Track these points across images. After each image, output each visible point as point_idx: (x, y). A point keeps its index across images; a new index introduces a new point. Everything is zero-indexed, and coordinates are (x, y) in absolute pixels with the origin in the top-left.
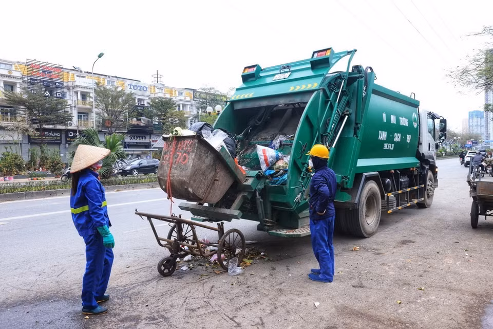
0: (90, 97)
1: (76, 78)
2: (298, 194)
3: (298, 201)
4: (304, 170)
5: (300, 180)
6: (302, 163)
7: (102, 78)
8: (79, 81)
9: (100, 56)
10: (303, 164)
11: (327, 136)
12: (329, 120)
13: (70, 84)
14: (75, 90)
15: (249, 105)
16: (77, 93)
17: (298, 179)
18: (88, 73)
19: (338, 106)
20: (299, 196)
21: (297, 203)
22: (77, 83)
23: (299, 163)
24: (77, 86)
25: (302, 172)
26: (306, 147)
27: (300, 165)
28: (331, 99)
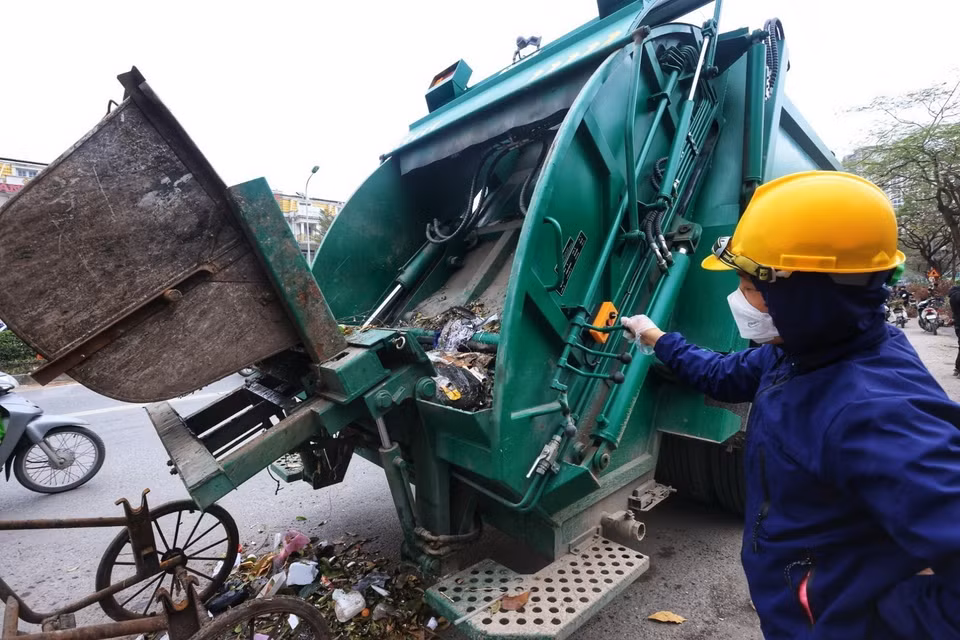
0: (316, 230)
1: (300, 207)
2: (549, 440)
3: (549, 470)
4: (573, 337)
5: (556, 382)
6: (565, 310)
7: (331, 205)
8: (302, 210)
9: (315, 170)
10: (571, 314)
11: (661, 209)
12: (665, 164)
13: (292, 215)
14: (298, 222)
15: (431, 156)
16: (299, 225)
17: (547, 377)
18: (314, 199)
19: (694, 113)
20: (550, 449)
21: (542, 477)
22: (300, 213)
23: (552, 308)
24: (299, 217)
25: (562, 345)
26: (579, 246)
27: (556, 320)
28: (668, 91)
